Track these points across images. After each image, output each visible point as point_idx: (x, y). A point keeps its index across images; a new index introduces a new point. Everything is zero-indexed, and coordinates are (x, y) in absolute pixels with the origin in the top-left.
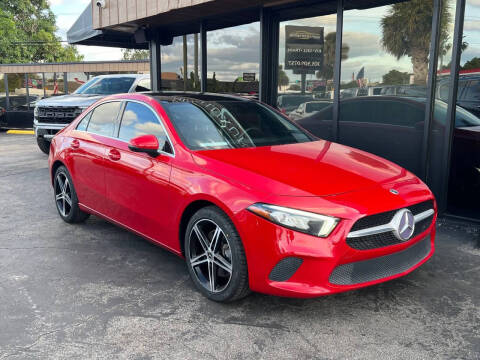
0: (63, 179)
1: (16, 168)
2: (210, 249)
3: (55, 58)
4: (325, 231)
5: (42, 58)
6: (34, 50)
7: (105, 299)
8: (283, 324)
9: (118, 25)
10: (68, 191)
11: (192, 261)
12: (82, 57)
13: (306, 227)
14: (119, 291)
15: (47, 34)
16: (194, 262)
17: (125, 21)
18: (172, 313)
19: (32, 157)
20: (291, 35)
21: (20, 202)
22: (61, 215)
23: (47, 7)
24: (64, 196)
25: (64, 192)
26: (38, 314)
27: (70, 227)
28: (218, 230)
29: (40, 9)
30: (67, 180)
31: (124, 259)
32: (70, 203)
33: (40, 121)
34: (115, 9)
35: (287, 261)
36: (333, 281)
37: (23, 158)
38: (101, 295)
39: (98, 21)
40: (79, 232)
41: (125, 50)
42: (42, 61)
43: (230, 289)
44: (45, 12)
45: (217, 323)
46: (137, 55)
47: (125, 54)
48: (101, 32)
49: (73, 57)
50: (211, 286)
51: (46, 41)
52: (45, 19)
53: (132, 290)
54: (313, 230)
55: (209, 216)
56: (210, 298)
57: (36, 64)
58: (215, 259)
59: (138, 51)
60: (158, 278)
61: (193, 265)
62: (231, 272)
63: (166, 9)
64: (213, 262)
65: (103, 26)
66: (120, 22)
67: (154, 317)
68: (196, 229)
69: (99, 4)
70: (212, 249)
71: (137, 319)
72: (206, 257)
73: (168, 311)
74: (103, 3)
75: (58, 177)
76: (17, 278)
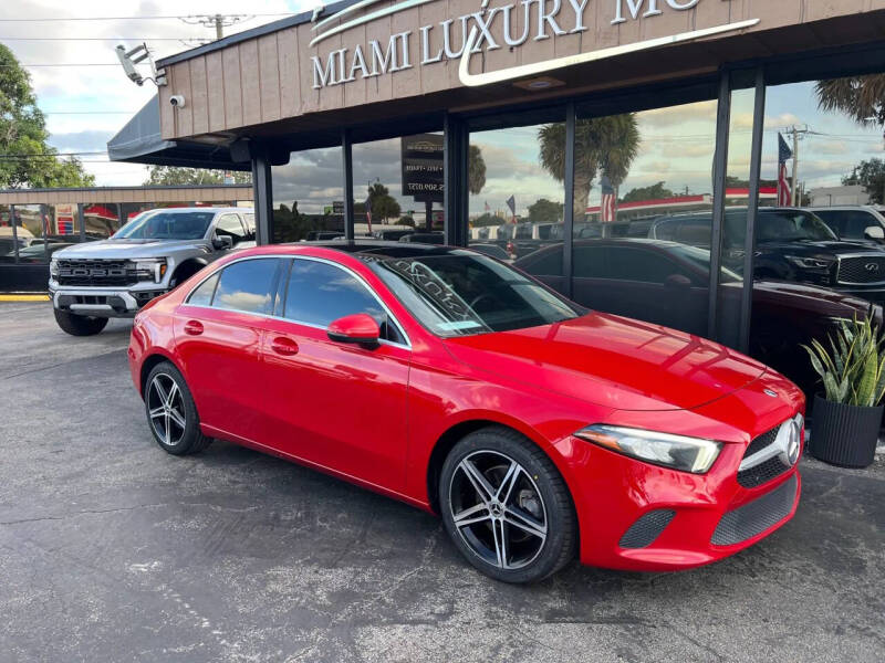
0: (167, 384)
1: (29, 360)
2: (495, 499)
3: (47, 179)
4: (702, 462)
5: (23, 180)
6: (13, 168)
7: (322, 595)
8: (636, 614)
9: (207, 134)
10: (177, 403)
11: (456, 518)
12: (92, 178)
13: (667, 459)
14: (337, 578)
15: (32, 142)
16: (460, 519)
17: (222, 129)
18: (451, 612)
19: (47, 340)
20: (410, 148)
21: (67, 422)
22: (162, 445)
23: (32, 102)
24: (168, 410)
25: (167, 405)
26: (222, 637)
27: (183, 463)
28: (515, 469)
29: (19, 105)
30: (175, 386)
31: (309, 515)
32: (182, 423)
33: (61, 283)
34: (203, 109)
35: (652, 517)
36: (715, 541)
37: (32, 342)
38: (311, 586)
39: (171, 128)
40: (205, 475)
41: (152, 167)
42: (25, 185)
43: (543, 564)
44: (27, 109)
45: (537, 624)
46: (172, 175)
47: (153, 174)
48: (173, 144)
49: (76, 179)
50: (501, 560)
51: (32, 153)
52: (28, 121)
53: (357, 574)
54: (680, 463)
55: (496, 446)
56: (498, 578)
57: (12, 190)
58: (507, 515)
59: (173, 169)
60: (387, 547)
61: (458, 525)
62: (544, 537)
63: (297, 112)
64: (502, 519)
65: (181, 136)
66: (212, 131)
67: (427, 623)
68: (467, 466)
69: (174, 101)
70: (501, 499)
71: (400, 629)
72: (486, 512)
73: (442, 608)
74: (181, 99)
75: (155, 380)
76: (143, 568)
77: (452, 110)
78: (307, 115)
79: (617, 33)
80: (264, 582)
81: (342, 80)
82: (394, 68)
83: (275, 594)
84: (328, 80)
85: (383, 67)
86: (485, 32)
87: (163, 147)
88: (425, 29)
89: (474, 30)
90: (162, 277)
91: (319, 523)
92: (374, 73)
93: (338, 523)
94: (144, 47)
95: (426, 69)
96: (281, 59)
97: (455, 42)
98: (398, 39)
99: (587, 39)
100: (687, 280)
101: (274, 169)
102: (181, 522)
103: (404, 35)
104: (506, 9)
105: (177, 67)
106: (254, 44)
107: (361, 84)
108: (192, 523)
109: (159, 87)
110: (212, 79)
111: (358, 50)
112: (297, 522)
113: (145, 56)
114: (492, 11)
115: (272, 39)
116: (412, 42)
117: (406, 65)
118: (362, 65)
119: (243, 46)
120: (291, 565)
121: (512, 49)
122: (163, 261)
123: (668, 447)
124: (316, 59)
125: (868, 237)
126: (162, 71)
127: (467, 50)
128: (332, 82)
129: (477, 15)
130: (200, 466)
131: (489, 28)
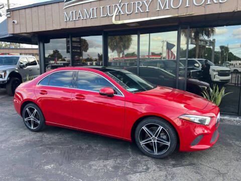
0: (32, 110)
2: (154, 136)
4: (207, 122)
7: (110, 168)
16: (142, 143)
17: (31, 31)
18: (148, 168)
22: (30, 129)
24: (32, 118)
25: (32, 116)
27: (39, 134)
28: (160, 128)
30: (36, 111)
31: (90, 146)
32: (38, 122)
34: (24, 25)
35: (198, 137)
38: (105, 166)
39: (12, 30)
40: (48, 137)
43: (169, 152)
45: (171, 168)
50: (156, 153)
53: (115, 161)
55: (154, 122)
56: (154, 157)
62: (169, 145)
63: (59, 28)
64: (156, 141)
65: (15, 33)
66: (28, 32)
67: (143, 172)
68: (144, 128)
69: (14, 22)
70: (156, 136)
71: (138, 174)
72: (151, 140)
73: (145, 167)
74: (16, 22)
75: (27, 109)
76: (49, 167)
77: (105, 30)
78: (62, 29)
79: (158, 13)
80: (90, 166)
81: (74, 19)
82: (92, 17)
83: (95, 170)
84: (70, 19)
85: (88, 17)
86: (120, 9)
87: (8, 36)
88: (102, 7)
89: (117, 9)
90: (5, 76)
91: (95, 148)
92: (85, 18)
93: (100, 147)
94: (3, 5)
95: (102, 19)
96: (53, 12)
97: (111, 12)
98: (93, 9)
99: (149, 14)
100: (163, 77)
101: (45, 44)
102: (51, 152)
103: (95, 8)
104: (126, 4)
105: (14, 12)
106: (43, 7)
107: (81, 21)
108: (55, 152)
109: (8, 17)
110: (27, 16)
111: (80, 11)
112: (87, 148)
113: (3, 7)
114: (122, 4)
115: (50, 5)
116: (97, 11)
117: (95, 17)
118: (81, 16)
119: (39, 7)
120: (95, 161)
121: (128, 15)
122: (5, 72)
123: (198, 119)
124: (65, 13)
125: (195, 66)
126: (9, 13)
127: (115, 14)
128: (71, 20)
129: (118, 5)
130: (45, 134)
131: (121, 9)
